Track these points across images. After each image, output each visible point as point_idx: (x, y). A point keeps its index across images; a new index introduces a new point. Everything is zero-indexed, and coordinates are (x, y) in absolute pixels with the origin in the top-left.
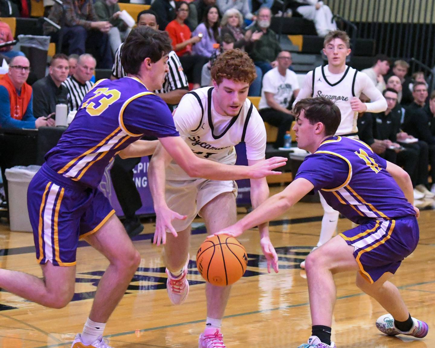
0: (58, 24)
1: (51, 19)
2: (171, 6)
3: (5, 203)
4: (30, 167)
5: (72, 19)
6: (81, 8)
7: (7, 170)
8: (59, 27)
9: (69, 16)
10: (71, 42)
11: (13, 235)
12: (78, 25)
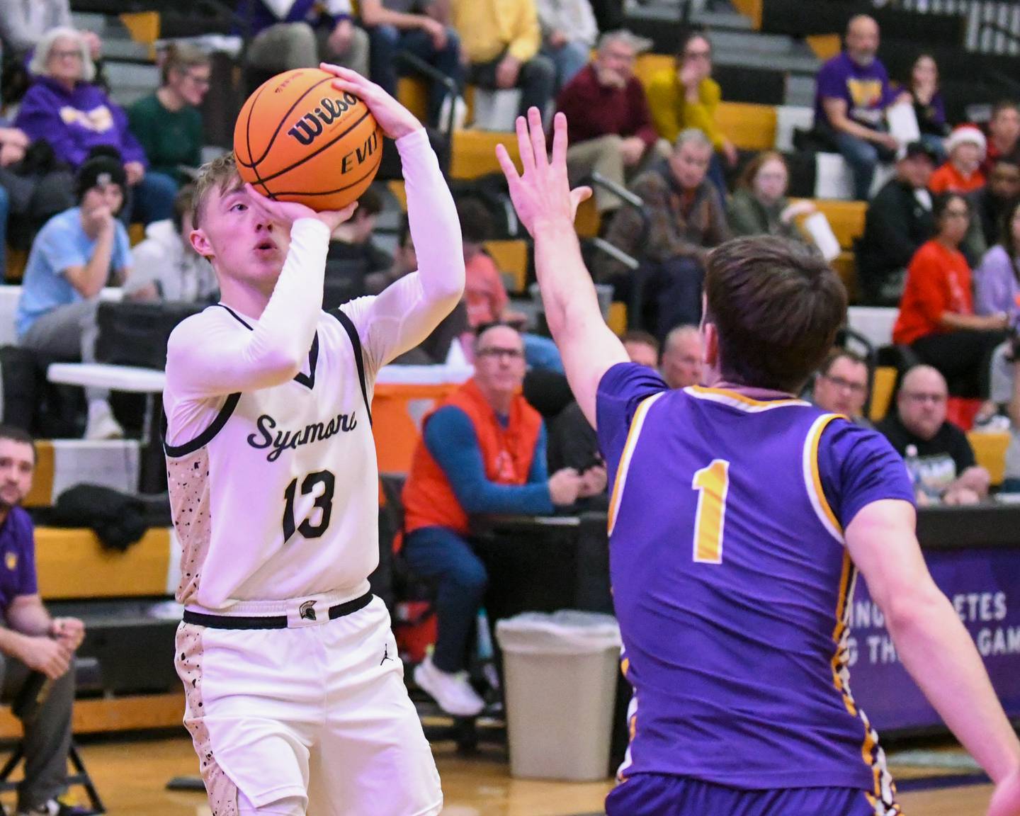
0: (631, 254)
1: (613, 243)
2: (917, 204)
3: (498, 707)
4: (560, 614)
5: (665, 244)
6: (686, 214)
7: (502, 625)
8: (632, 263)
9: (656, 235)
10: (664, 298)
11: (517, 786)
12: (679, 257)
